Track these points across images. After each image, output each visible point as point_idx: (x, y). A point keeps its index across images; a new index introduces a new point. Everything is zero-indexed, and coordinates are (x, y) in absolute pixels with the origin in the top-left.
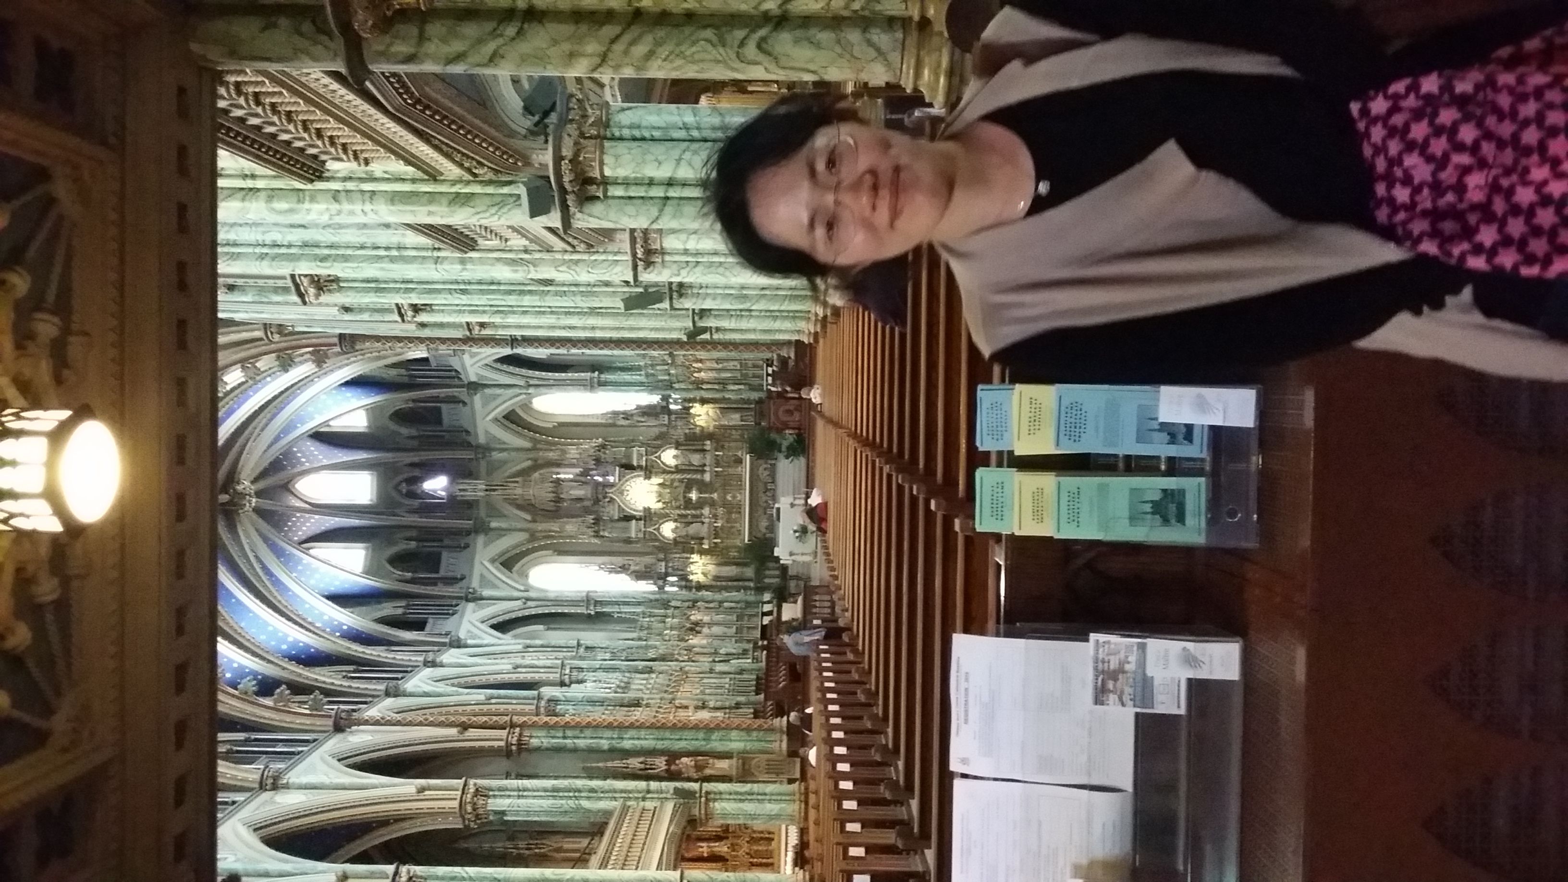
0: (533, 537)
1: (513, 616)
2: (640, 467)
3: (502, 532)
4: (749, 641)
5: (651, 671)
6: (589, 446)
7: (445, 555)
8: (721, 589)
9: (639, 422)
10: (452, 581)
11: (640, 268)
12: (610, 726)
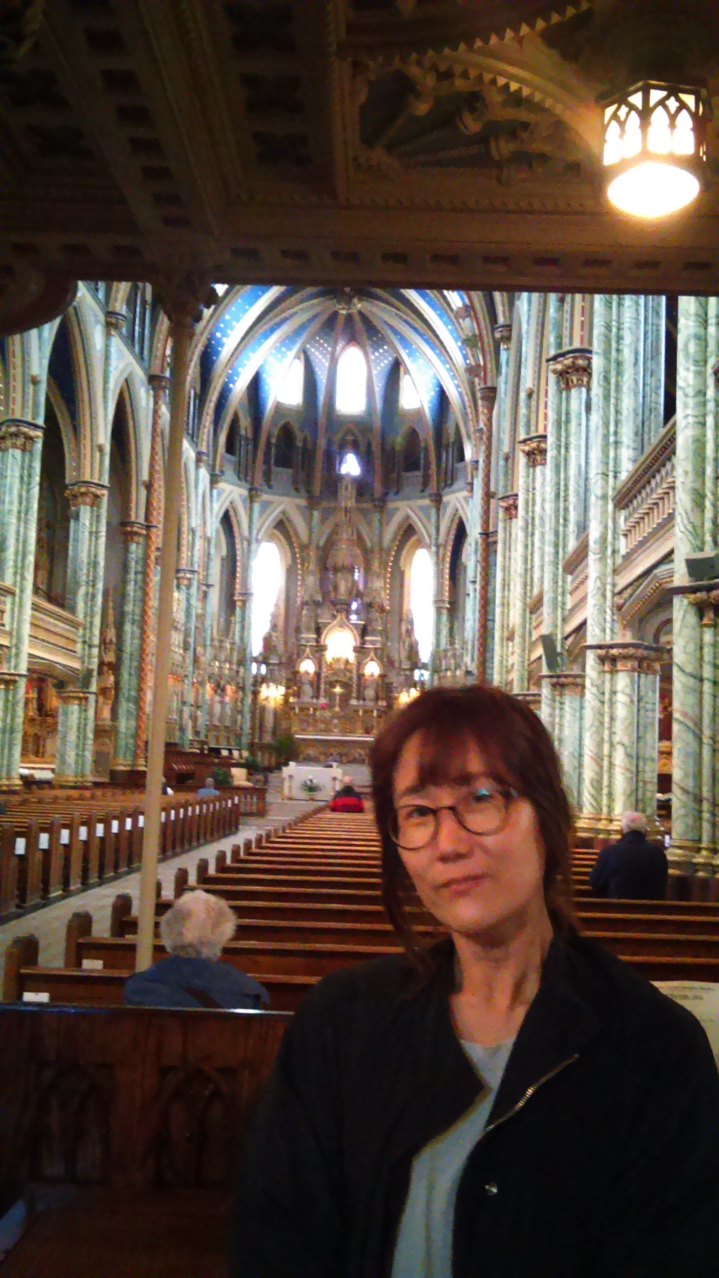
0: (304, 548)
1: (236, 529)
2: (364, 642)
3: (309, 520)
4: (206, 736)
5: (186, 649)
6: (384, 598)
7: (290, 471)
8: (253, 712)
9: (404, 642)
10: (268, 477)
11: (599, 651)
12: (144, 613)
